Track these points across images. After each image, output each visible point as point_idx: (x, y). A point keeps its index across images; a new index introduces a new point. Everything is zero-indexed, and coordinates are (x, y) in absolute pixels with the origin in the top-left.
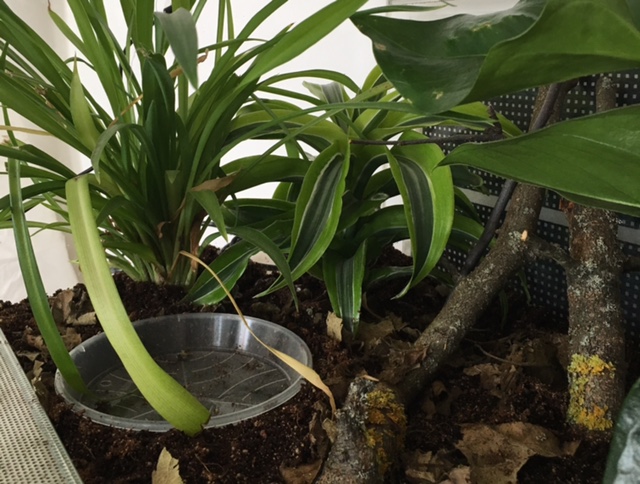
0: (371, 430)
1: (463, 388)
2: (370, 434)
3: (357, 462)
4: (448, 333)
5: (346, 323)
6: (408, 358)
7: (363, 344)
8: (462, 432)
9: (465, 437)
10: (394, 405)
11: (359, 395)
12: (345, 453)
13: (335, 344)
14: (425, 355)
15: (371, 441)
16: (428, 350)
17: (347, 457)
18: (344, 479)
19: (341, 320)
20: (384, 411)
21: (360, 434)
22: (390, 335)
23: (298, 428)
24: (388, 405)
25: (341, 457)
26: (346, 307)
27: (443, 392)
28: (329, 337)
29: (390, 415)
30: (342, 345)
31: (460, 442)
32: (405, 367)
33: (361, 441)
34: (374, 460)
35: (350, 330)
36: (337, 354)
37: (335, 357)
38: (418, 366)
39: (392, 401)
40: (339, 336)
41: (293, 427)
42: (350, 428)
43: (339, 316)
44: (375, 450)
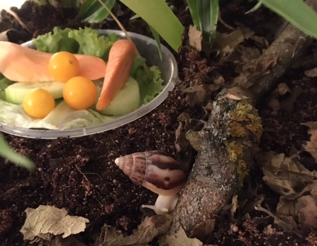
0: (232, 144)
1: (303, 88)
2: (232, 148)
3: (220, 176)
4: (297, 42)
5: (205, 35)
6: (260, 66)
7: (218, 53)
8: (309, 133)
9: (312, 138)
10: (251, 116)
11: (222, 114)
12: (209, 168)
13: (196, 53)
14: (275, 63)
15: (233, 156)
16: (278, 59)
17: (210, 172)
18: (208, 192)
19: (200, 33)
20: (244, 123)
21: (223, 150)
22: (241, 43)
23: (166, 134)
24: (247, 117)
25: (205, 172)
26: (205, 21)
27: (287, 92)
28: (191, 47)
29: (249, 126)
30: (202, 54)
31: (308, 143)
32: (257, 73)
33: (224, 157)
34: (235, 172)
35: (208, 40)
36: (198, 63)
37: (196, 65)
38: (268, 72)
39: (251, 112)
40: (199, 47)
41: (161, 134)
42: (214, 146)
43: (199, 30)
44: (236, 163)
